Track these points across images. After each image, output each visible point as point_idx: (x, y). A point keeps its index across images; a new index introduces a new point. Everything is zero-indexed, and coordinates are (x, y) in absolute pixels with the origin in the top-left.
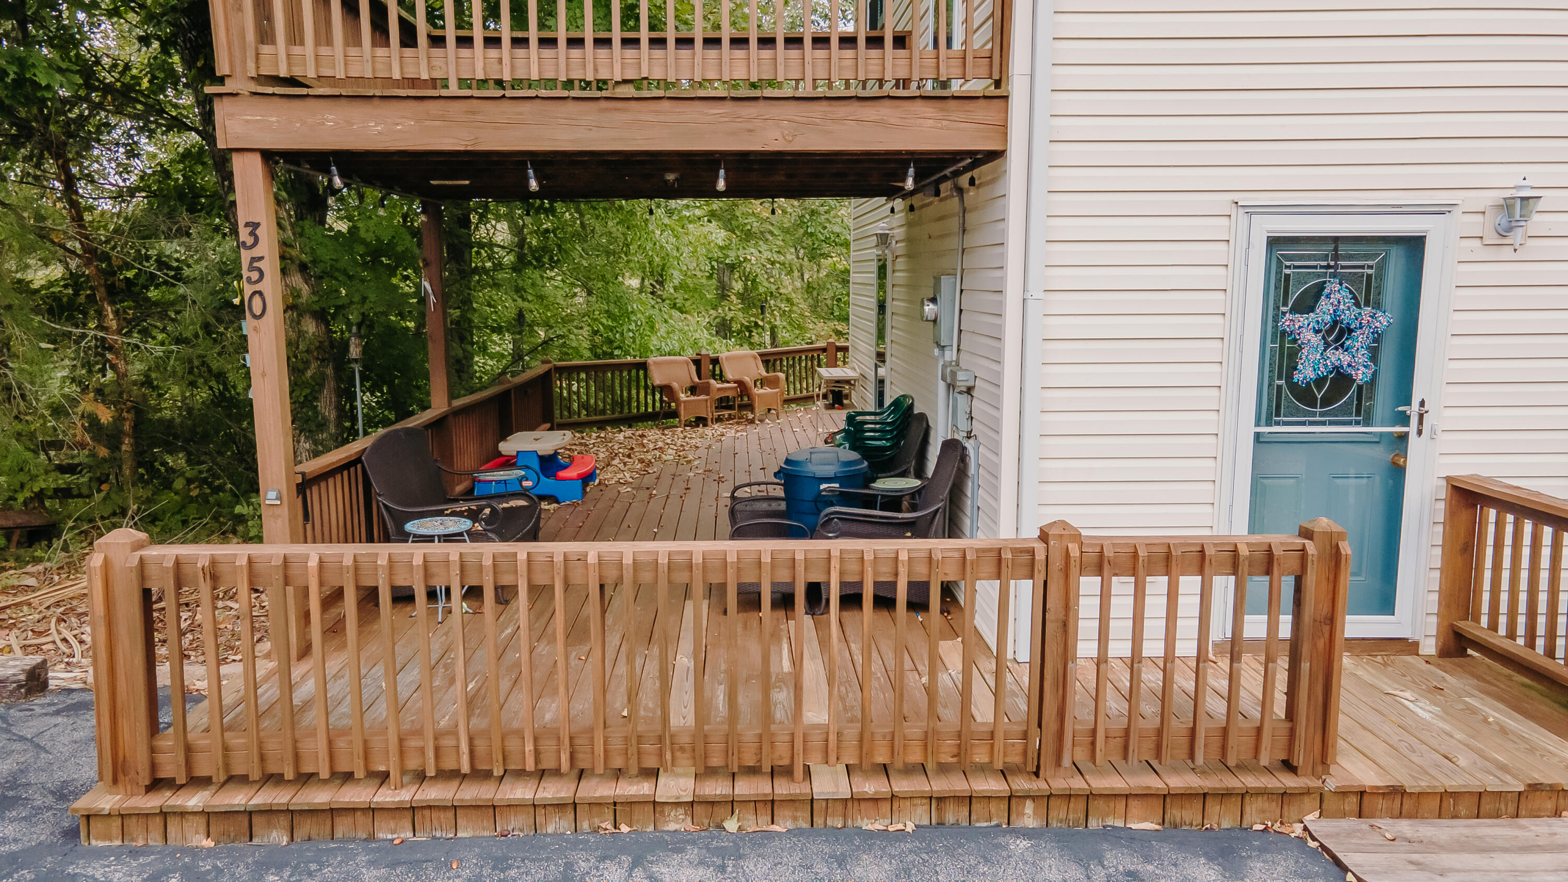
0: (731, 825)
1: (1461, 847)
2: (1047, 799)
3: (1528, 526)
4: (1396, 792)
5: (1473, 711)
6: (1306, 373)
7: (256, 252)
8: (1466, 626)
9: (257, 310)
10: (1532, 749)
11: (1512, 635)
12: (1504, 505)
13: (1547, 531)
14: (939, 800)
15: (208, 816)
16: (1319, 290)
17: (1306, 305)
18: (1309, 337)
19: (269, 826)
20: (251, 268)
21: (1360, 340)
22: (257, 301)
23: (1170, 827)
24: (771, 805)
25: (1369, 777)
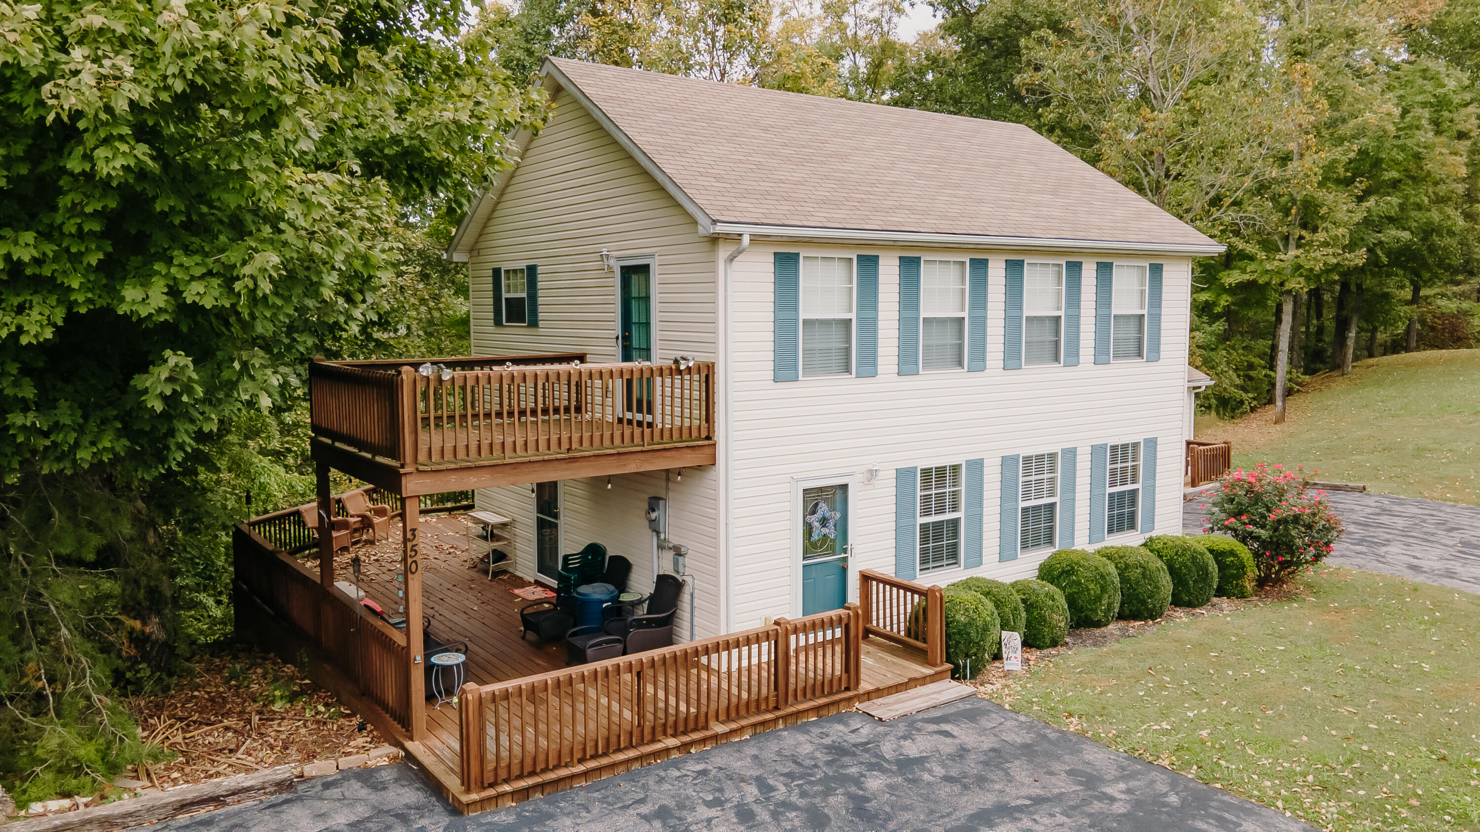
0: (693, 751)
1: (897, 702)
2: (784, 718)
3: (881, 586)
4: (878, 690)
5: (882, 658)
6: (815, 537)
7: (414, 543)
8: (868, 626)
9: (413, 570)
10: (904, 667)
11: (899, 632)
12: (879, 580)
13: (909, 594)
14: (754, 725)
15: (513, 793)
16: (816, 505)
17: (814, 512)
18: (817, 524)
19: (535, 792)
20: (412, 550)
21: (831, 523)
22: (414, 565)
23: (820, 717)
24: (704, 741)
25: (870, 688)
